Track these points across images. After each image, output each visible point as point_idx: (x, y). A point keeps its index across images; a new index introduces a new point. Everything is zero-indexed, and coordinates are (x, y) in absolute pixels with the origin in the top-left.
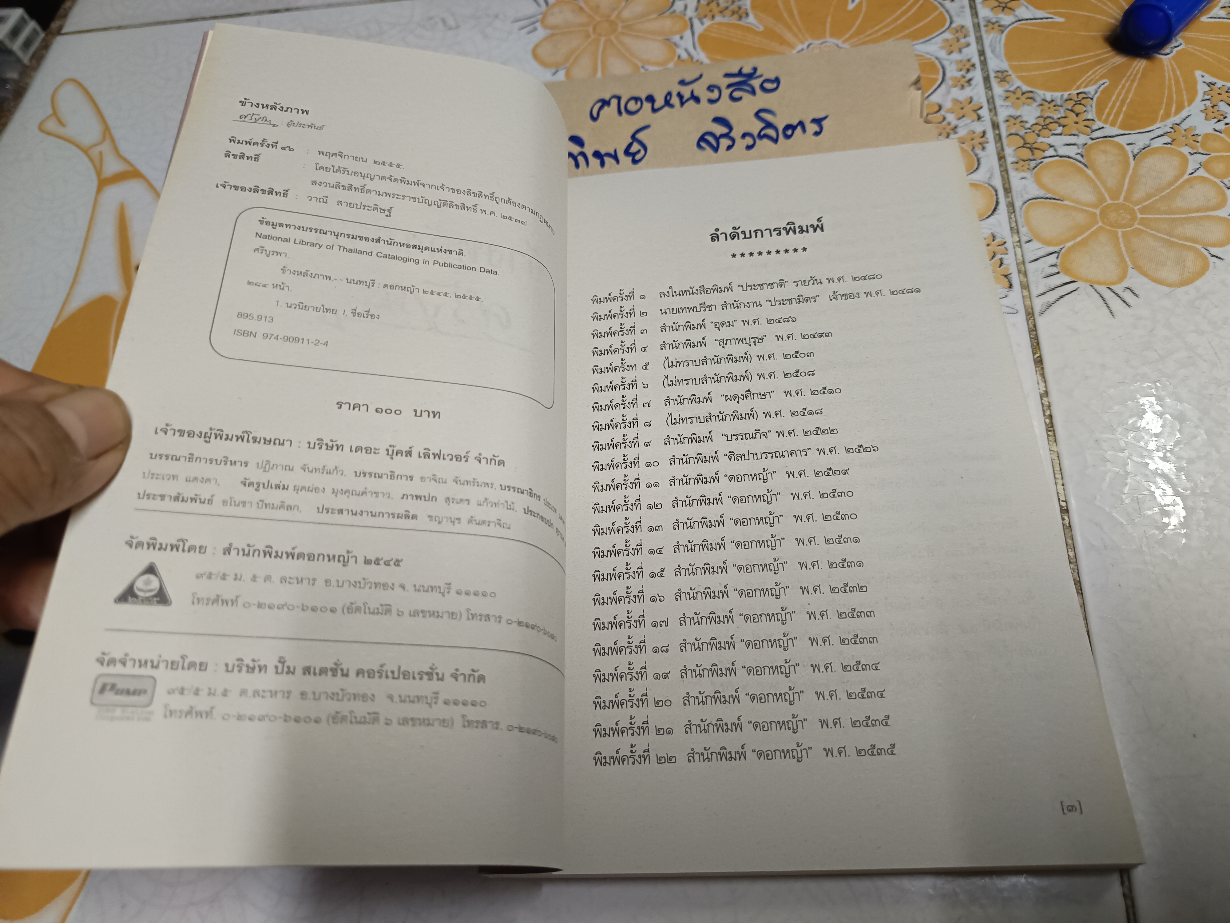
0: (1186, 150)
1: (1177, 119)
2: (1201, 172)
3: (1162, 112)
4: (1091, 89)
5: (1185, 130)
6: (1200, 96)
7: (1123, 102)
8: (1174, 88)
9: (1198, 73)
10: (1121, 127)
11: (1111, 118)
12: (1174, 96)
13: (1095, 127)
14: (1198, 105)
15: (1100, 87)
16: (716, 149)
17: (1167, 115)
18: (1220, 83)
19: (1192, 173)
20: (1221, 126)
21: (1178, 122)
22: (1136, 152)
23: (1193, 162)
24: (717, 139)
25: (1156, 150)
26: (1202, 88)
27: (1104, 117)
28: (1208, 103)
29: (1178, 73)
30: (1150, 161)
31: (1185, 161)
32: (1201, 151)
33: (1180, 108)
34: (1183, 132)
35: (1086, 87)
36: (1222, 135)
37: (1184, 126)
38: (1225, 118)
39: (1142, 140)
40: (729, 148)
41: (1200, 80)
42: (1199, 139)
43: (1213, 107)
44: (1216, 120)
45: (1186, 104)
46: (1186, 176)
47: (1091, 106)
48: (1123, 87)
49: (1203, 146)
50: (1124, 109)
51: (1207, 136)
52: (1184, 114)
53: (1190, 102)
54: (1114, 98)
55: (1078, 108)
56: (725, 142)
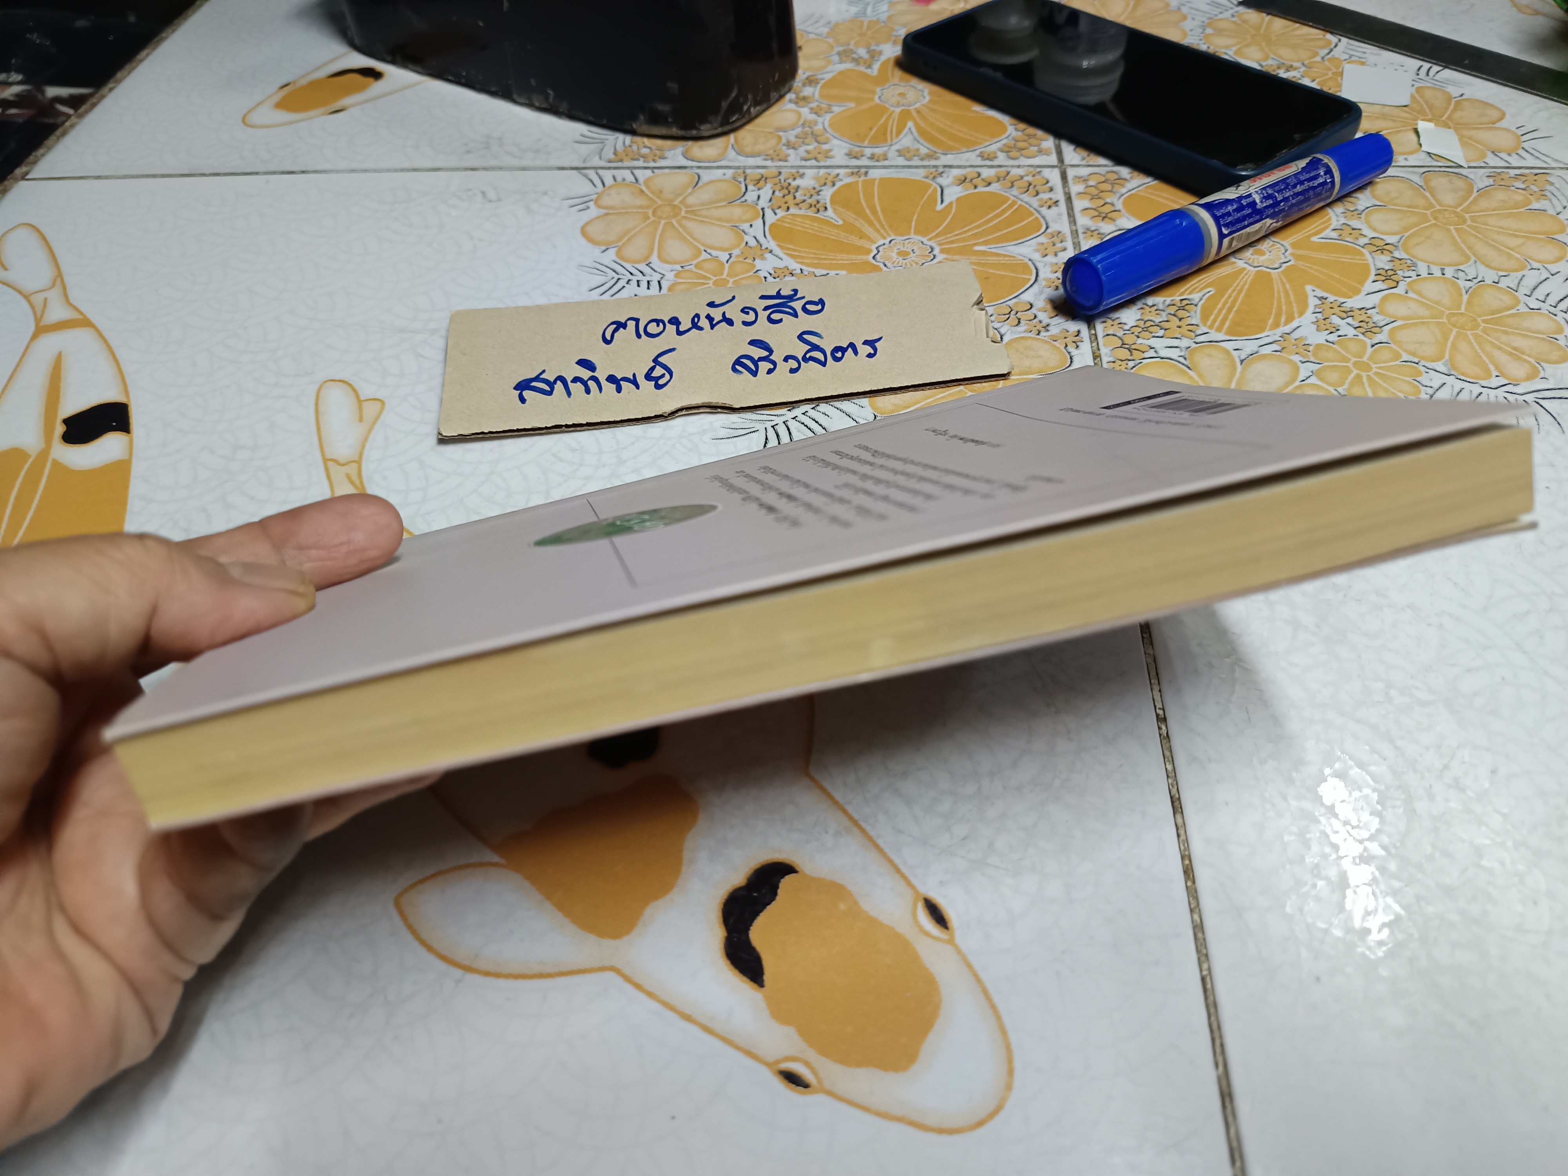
0: (1297, 358)
1: (1287, 329)
2: (1313, 380)
3: (1271, 321)
4: (1195, 297)
5: (1296, 340)
6: (1311, 309)
7: (1230, 310)
8: (1283, 300)
9: (1309, 288)
10: (1227, 333)
11: (1217, 324)
12: (1284, 308)
13: (1199, 332)
14: (1309, 317)
15: (1204, 295)
16: (755, 373)
17: (1276, 325)
18: (1331, 298)
19: (1304, 381)
20: (1333, 337)
21: (1288, 331)
22: (1243, 357)
23: (1304, 371)
24: (755, 362)
25: (1265, 356)
26: (1313, 302)
27: (1209, 323)
28: (1319, 315)
29: (1288, 286)
30: (1258, 367)
31: (1297, 369)
32: (1312, 359)
33: (1290, 319)
34: (1293, 341)
35: (1190, 293)
36: (1335, 346)
37: (1295, 335)
38: (1338, 330)
39: (1250, 347)
40: (770, 372)
41: (1310, 294)
42: (1311, 348)
43: (1324, 319)
44: (1328, 332)
45: (1296, 315)
46: (1297, 383)
47: (1196, 312)
48: (1230, 297)
49: (1315, 355)
50: (1231, 316)
51: (1319, 346)
52: (1294, 324)
53: (1301, 313)
54: (1219, 306)
55: (1181, 313)
56: (764, 366)
